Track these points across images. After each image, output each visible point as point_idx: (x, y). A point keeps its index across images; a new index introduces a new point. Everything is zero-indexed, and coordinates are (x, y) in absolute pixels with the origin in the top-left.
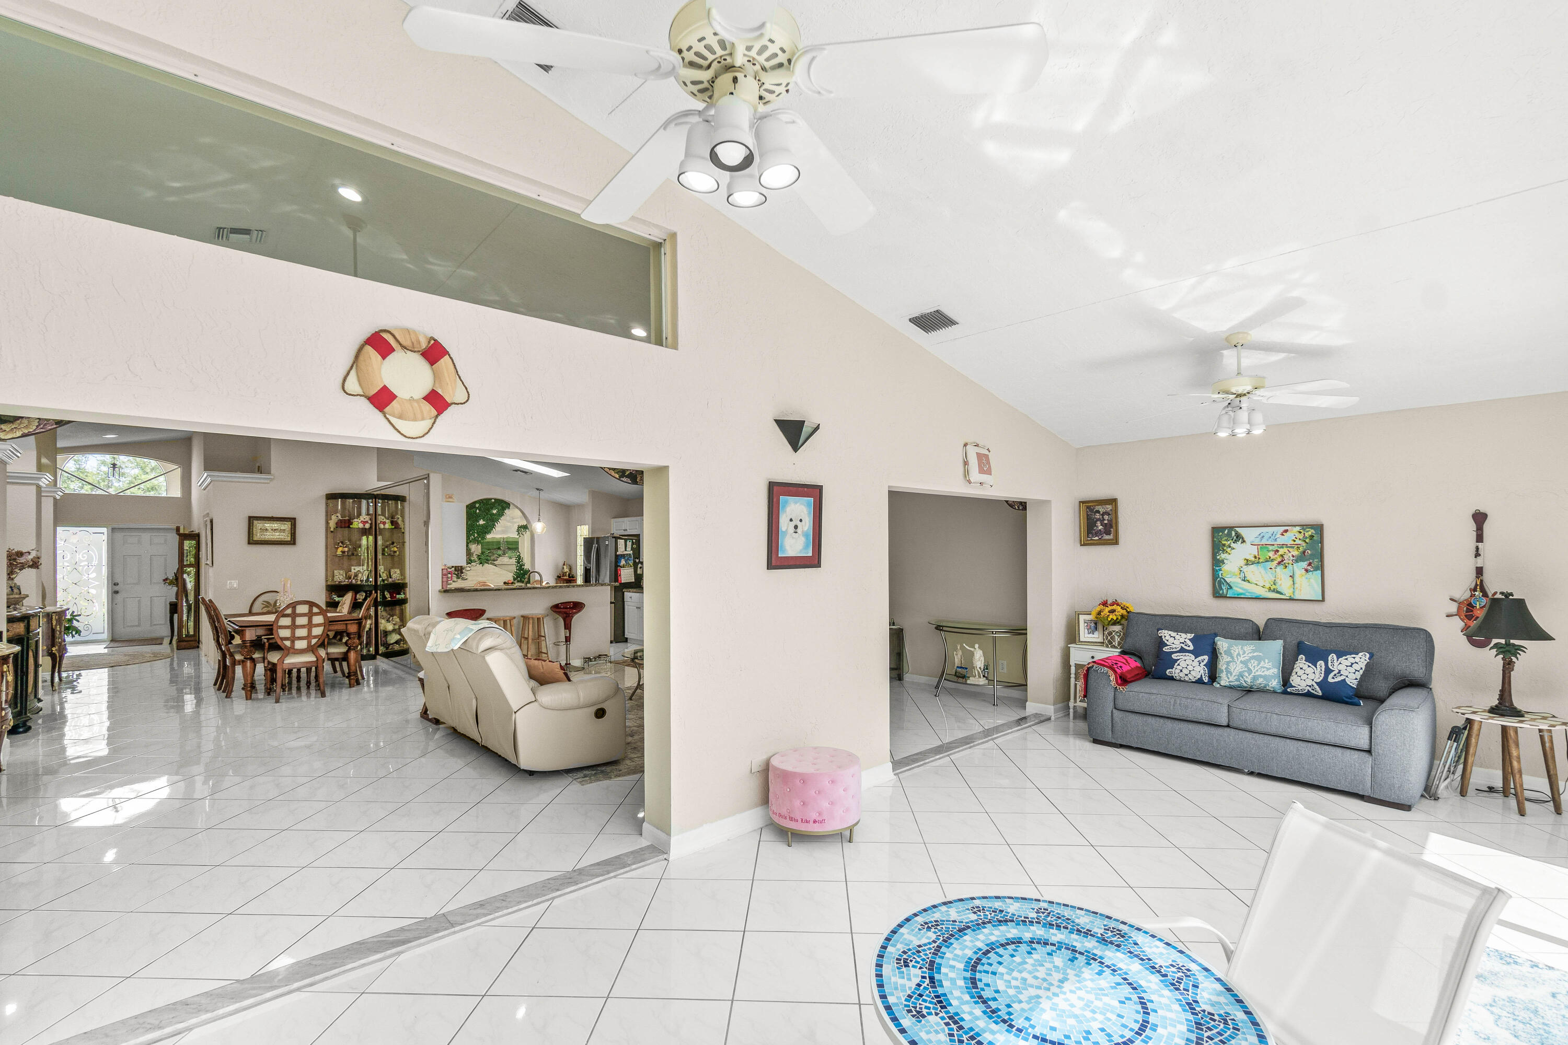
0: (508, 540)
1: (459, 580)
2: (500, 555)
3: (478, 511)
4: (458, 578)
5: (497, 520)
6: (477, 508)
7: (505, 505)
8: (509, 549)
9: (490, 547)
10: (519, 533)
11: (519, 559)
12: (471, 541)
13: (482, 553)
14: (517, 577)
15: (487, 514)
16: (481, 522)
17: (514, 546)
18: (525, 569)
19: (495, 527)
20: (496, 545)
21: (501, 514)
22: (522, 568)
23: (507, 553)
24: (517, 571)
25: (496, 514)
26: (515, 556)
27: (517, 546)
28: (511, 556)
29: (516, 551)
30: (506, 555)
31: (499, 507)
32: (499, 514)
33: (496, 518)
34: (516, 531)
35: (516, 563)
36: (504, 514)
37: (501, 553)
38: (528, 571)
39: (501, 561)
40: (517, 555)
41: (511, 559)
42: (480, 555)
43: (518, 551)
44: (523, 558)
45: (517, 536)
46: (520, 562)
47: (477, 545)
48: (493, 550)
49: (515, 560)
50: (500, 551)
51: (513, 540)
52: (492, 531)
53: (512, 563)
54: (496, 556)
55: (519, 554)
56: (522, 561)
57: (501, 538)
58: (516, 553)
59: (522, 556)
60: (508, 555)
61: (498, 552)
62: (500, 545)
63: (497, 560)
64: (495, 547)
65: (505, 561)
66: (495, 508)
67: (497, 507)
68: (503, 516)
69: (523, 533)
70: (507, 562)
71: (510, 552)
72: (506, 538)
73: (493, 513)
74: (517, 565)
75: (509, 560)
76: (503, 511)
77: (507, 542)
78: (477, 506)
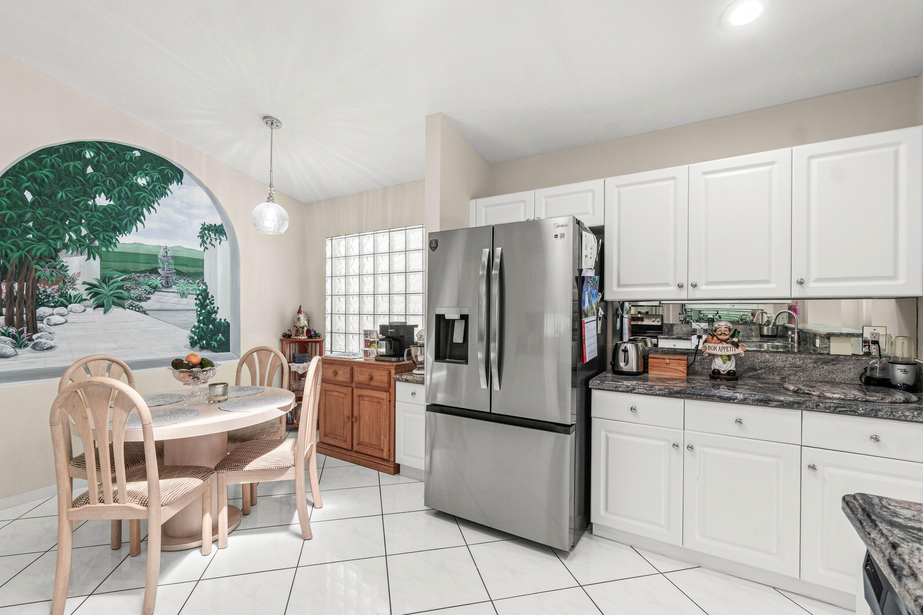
0: (177, 254)
1: (26, 354)
2: (155, 288)
3: (90, 170)
4: (19, 345)
5: (149, 205)
6: (88, 162)
7: (170, 173)
8: (179, 273)
9: (130, 266)
10: (204, 242)
11: (206, 297)
12: (66, 246)
13: (105, 279)
14: (201, 338)
15: (120, 183)
17: (191, 270)
18: (218, 320)
19: (142, 218)
20: (146, 262)
21: (159, 190)
22: (212, 318)
23: (176, 283)
24: (202, 325)
25: (144, 187)
26: (195, 290)
27: (200, 270)
28: (185, 291)
29: (198, 281)
30: (174, 288)
31: (153, 174)
32: (153, 190)
33: (144, 198)
34: (199, 235)
35: (197, 307)
36: (168, 192)
37: (161, 283)
38: (222, 324)
39: (160, 301)
40: (200, 288)
41: (186, 297)
42: (95, 282)
43: (203, 280)
44: (213, 297)
45: (201, 246)
46: (205, 304)
47: (89, 258)
48: (139, 275)
49: (196, 299)
50: (156, 278)
51: (191, 256)
52: (134, 228)
53: (188, 307)
54: (145, 290)
55: (204, 287)
56: (212, 302)
57: (161, 247)
58: (198, 283)
59: (210, 290)
60: (178, 288)
61: (153, 279)
62: (157, 263)
63: (149, 298)
64: (143, 267)
65: (170, 302)
66: (143, 174)
67: (150, 173)
68: (165, 197)
69: (213, 242)
70: (176, 305)
71: (183, 280)
72: (174, 249)
73: (137, 184)
74: (199, 311)
75: (181, 299)
76: (163, 185)
77: (174, 258)
78: (88, 156)
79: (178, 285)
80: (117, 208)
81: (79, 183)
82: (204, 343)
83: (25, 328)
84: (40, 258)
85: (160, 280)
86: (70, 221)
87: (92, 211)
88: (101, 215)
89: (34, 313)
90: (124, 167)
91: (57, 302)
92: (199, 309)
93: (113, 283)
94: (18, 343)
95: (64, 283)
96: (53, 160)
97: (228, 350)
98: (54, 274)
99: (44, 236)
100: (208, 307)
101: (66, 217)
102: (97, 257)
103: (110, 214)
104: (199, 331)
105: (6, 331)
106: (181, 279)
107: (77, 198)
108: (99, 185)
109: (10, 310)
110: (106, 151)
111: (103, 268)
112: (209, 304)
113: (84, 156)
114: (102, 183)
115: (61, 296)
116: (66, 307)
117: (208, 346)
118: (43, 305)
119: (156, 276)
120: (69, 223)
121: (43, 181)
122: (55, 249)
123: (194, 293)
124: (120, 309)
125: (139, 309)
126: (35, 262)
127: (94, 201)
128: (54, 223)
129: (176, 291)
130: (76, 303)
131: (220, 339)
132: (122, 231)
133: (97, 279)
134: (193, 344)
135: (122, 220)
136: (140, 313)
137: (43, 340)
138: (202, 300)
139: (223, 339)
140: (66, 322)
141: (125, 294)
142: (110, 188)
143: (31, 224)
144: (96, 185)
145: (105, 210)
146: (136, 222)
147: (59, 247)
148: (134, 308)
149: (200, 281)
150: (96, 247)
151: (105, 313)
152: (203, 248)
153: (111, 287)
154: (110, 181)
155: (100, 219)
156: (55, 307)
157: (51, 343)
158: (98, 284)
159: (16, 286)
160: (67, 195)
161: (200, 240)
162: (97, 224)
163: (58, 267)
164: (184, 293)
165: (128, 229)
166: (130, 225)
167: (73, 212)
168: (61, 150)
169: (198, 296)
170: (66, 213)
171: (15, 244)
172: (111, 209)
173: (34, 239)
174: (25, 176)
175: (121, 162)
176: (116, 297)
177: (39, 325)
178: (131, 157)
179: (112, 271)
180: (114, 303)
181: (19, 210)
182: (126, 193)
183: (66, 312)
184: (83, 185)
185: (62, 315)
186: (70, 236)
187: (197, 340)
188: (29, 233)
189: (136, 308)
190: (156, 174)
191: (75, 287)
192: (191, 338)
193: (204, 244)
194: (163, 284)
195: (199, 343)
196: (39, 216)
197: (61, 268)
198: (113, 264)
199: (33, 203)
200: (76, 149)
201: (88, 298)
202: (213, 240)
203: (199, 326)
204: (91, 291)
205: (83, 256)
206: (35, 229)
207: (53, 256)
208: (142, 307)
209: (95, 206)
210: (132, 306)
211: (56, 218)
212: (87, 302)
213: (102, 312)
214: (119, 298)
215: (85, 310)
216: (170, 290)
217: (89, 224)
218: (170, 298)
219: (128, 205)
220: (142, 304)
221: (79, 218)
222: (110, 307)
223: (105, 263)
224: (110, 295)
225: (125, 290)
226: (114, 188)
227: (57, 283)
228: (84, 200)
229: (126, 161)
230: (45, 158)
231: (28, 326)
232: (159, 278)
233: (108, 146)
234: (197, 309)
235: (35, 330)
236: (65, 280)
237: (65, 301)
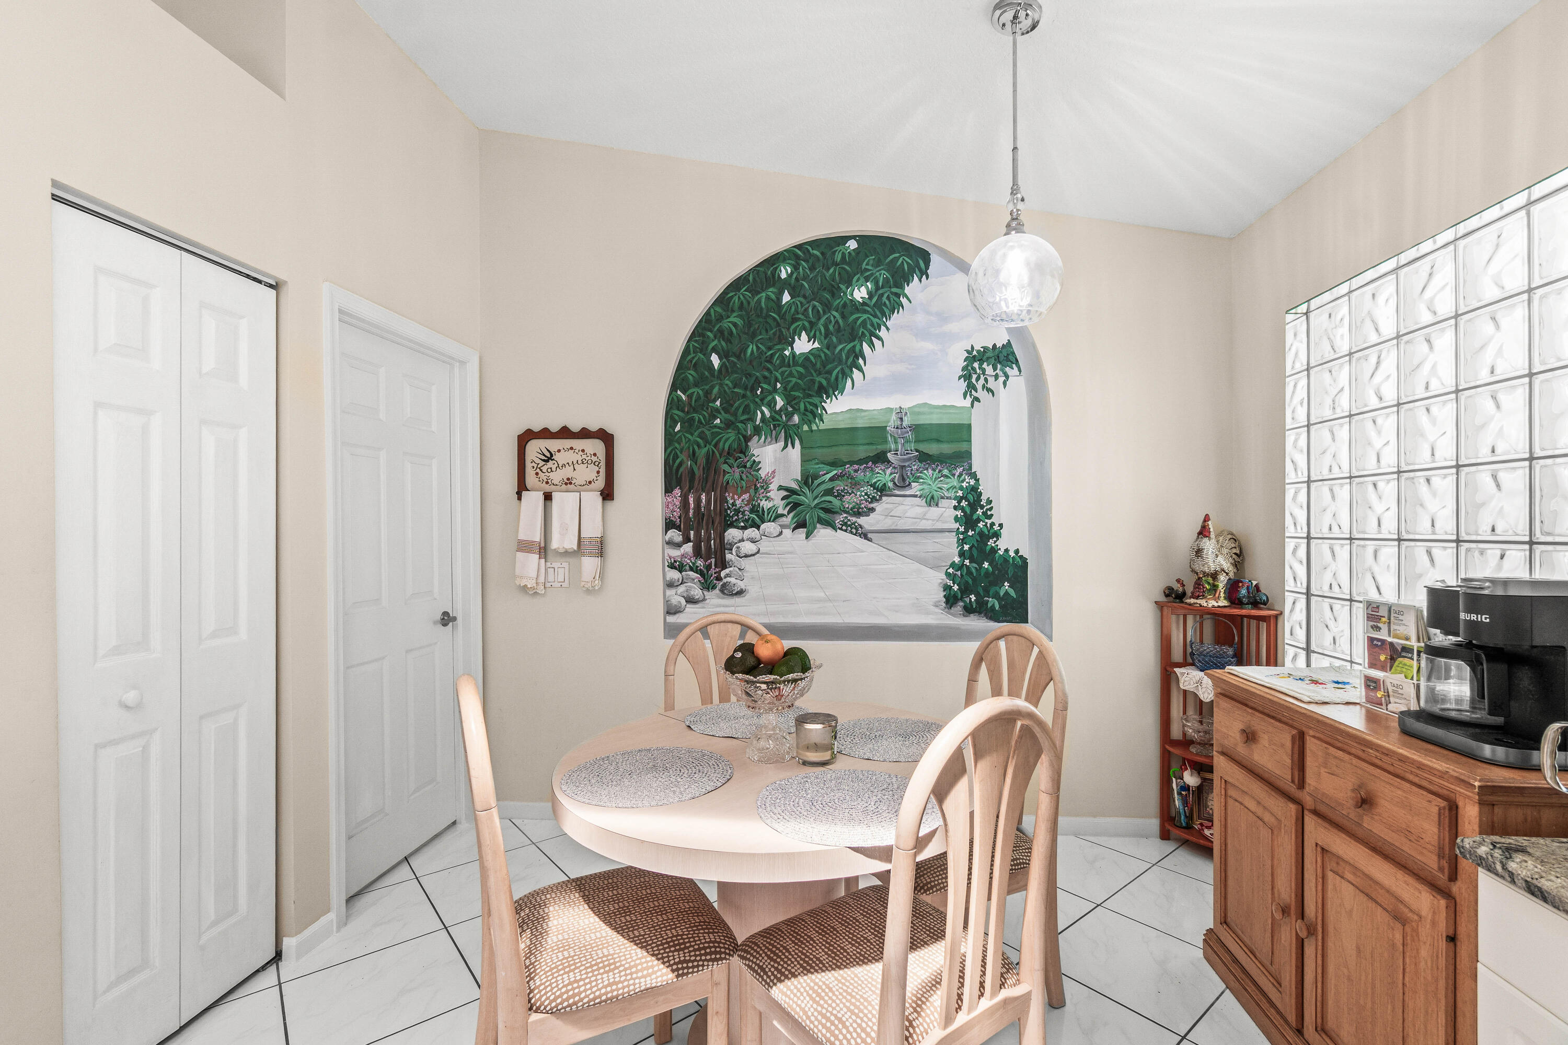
0: (924, 420)
1: (714, 599)
2: (883, 491)
3: (786, 298)
4: (707, 586)
5: (872, 334)
6: (786, 286)
7: (905, 261)
8: (925, 458)
9: (842, 453)
10: (971, 387)
11: (975, 503)
12: (757, 431)
13: (808, 479)
14: (966, 590)
15: (827, 307)
16: (803, 345)
17: (947, 448)
18: (1001, 552)
19: (861, 361)
20: (866, 441)
21: (887, 302)
22: (988, 548)
23: (919, 477)
24: (967, 562)
25: (864, 304)
26: (954, 490)
27: (963, 446)
28: (935, 493)
29: (959, 470)
30: (916, 488)
31: (878, 274)
32: (879, 305)
33: (864, 323)
34: (961, 373)
35: (957, 525)
36: (904, 300)
37: (893, 480)
38: (1011, 561)
39: (891, 514)
40: (964, 484)
41: (937, 505)
42: (794, 486)
43: (970, 468)
44: (991, 501)
45: (965, 397)
46: (975, 517)
47: (786, 446)
48: (856, 467)
49: (955, 508)
50: (884, 471)
51: (945, 421)
52: (849, 382)
53: (939, 526)
54: (866, 494)
55: (972, 482)
56: (989, 513)
57: (891, 409)
58: (960, 476)
59: (986, 491)
60: (921, 487)
61: (878, 473)
62: (886, 441)
63: (873, 510)
64: (863, 452)
65: (908, 515)
66: (862, 279)
67: (872, 275)
68: (898, 312)
69: (991, 384)
70: (919, 520)
71: (930, 471)
72: (913, 410)
73: (852, 301)
74: (963, 533)
75: (927, 508)
76: (894, 290)
77: (915, 428)
78: (784, 275)
79: (921, 480)
80: (824, 352)
81: (773, 324)
82: (973, 600)
83: (713, 560)
84: (728, 453)
85: (891, 474)
86: (762, 388)
87: (789, 366)
88: (801, 369)
89: (722, 537)
90: (832, 276)
91: (747, 521)
92: (962, 529)
93: (819, 485)
94: (706, 581)
95: (756, 489)
96: (741, 297)
97: (1026, 621)
98: (744, 477)
99: (732, 419)
100: (981, 525)
101: (758, 382)
102: (797, 443)
103: (814, 365)
104: (961, 574)
105: (694, 564)
106: (927, 469)
107: (770, 349)
108: (799, 319)
109: (698, 534)
110: (808, 256)
111: (805, 460)
112: (983, 518)
113: (779, 277)
114: (803, 314)
115: (752, 511)
116: (758, 527)
117: (980, 608)
118: (732, 525)
119: (883, 468)
120: (761, 392)
121: (731, 333)
122: (744, 437)
123: (952, 495)
124: (830, 530)
125: (857, 529)
126: (722, 460)
127: (792, 349)
128: (744, 396)
129: (918, 493)
130: (769, 521)
131: (1007, 593)
132: (831, 392)
133: (797, 480)
134: (951, 600)
135: (830, 372)
136: (859, 538)
137: (732, 580)
138: (968, 510)
139: (1012, 593)
140: (758, 552)
141: (836, 502)
142: (813, 320)
143: (718, 403)
144: (794, 320)
145: (806, 357)
146: (852, 371)
147: (749, 433)
148: (849, 528)
149: (964, 470)
150: (794, 425)
151: (807, 538)
152: (968, 400)
153: (815, 493)
154: (814, 307)
155: (801, 376)
156: (744, 528)
157: (741, 585)
158: (798, 488)
159: (703, 497)
160: (758, 347)
161: (963, 385)
162: (796, 387)
163: (748, 465)
164: (932, 497)
165: (840, 386)
166: (843, 378)
167: (766, 374)
168: (751, 278)
169: (959, 502)
170: (757, 378)
171: (702, 436)
172: (815, 356)
173: (722, 425)
174: (711, 331)
175: (828, 269)
176: (822, 509)
177: (728, 556)
178: (843, 254)
179: (817, 464)
180: (821, 521)
181: (706, 385)
182: (837, 322)
183: (758, 537)
184: (778, 325)
185: (753, 541)
186: (763, 413)
187: (959, 592)
188: (715, 418)
189: (852, 528)
190: (883, 272)
191: (768, 494)
192: (947, 588)
193: (971, 392)
194: (896, 481)
195: (962, 599)
196: (726, 388)
197: (752, 466)
198: (819, 452)
199: (719, 369)
200: (768, 269)
201: (785, 512)
202: (991, 380)
203: (963, 565)
204: (790, 500)
205: (778, 444)
206: (723, 409)
207: (744, 450)
208: (861, 527)
209: (793, 354)
210: (845, 524)
211: (746, 389)
212: (784, 519)
213: (804, 536)
214: (827, 511)
215: (781, 533)
216: (908, 492)
217: (785, 388)
218: (908, 507)
219: (840, 342)
220: (862, 521)
221: (773, 380)
222: (815, 528)
223: (808, 451)
224: (815, 507)
225: (836, 497)
226: (819, 319)
227: (747, 490)
228: (779, 350)
229: (837, 265)
230: (732, 297)
231: (715, 558)
232: (889, 471)
233: (809, 248)
234: (958, 529)
235: (723, 564)
236: (757, 485)
237: (757, 518)
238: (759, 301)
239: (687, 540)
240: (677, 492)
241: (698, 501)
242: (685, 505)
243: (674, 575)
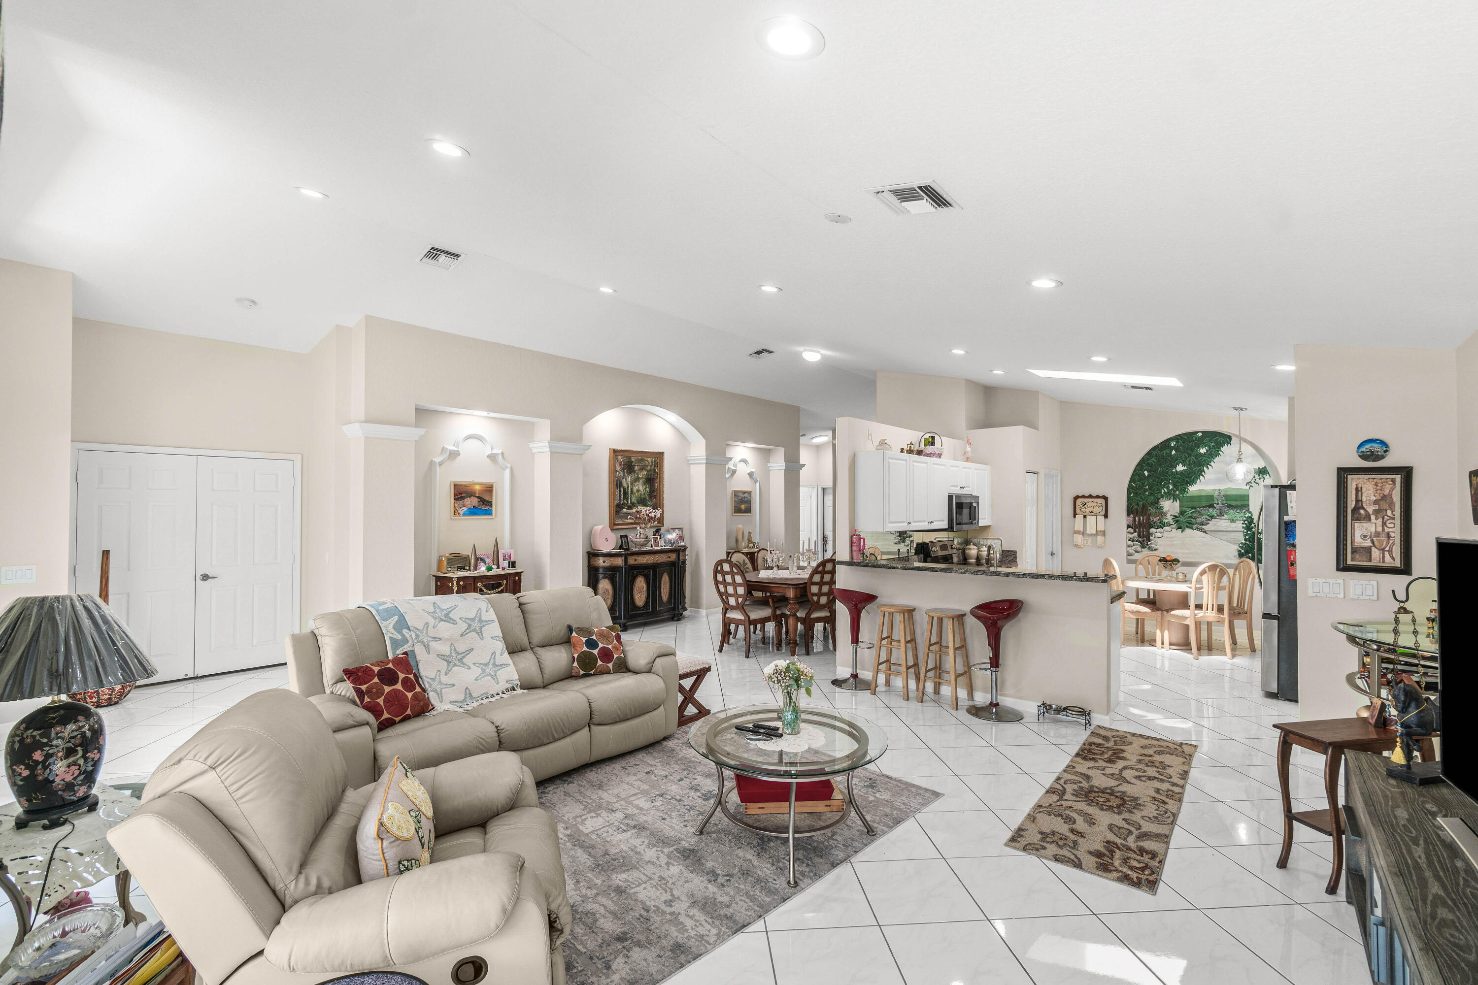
0: (1228, 493)
1: (1146, 552)
2: (1212, 517)
3: (1174, 452)
4: (1143, 547)
5: (1207, 464)
6: (1173, 448)
7: (1222, 440)
8: (1230, 506)
9: (1196, 504)
11: (1250, 523)
12: (1162, 496)
13: (1182, 513)
14: (1247, 552)
15: (1190, 455)
16: (1180, 468)
17: (1239, 503)
19: (1203, 473)
20: (1206, 500)
21: (1214, 453)
24: (1248, 542)
25: (1205, 454)
26: (1242, 517)
27: (1247, 502)
28: (1234, 518)
29: (1244, 511)
30: (1226, 516)
31: (1210, 444)
32: (1211, 455)
33: (1204, 461)
36: (1220, 453)
37: (1216, 514)
39: (1216, 525)
40: (1246, 516)
41: (1235, 523)
42: (1177, 515)
43: (1250, 510)
45: (1247, 485)
46: (1251, 527)
47: (1173, 501)
48: (1202, 509)
49: (1243, 524)
50: (1213, 510)
51: (1238, 493)
52: (1199, 480)
53: (1236, 530)
54: (1206, 518)
55: (1250, 515)
57: (1216, 490)
58: (1244, 513)
60: (1228, 516)
61: (1211, 511)
62: (1213, 500)
63: (1208, 523)
64: (1204, 504)
65: (1223, 526)
66: (1204, 447)
67: (1208, 444)
68: (1218, 456)
70: (1227, 528)
71: (1232, 511)
72: (1226, 490)
73: (1200, 453)
74: (1246, 533)
75: (1231, 524)
76: (1217, 449)
77: (1226, 496)
78: (1172, 445)
79: (1228, 514)
80: (1189, 470)
81: (1168, 461)
83: (1145, 539)
84: (1152, 504)
86: (1164, 482)
87: (1175, 475)
88: (1179, 476)
89: (1148, 531)
90: (1192, 445)
91: (1158, 526)
92: (1246, 531)
93: (1187, 515)
95: (1162, 516)
96: (1156, 452)
98: (1157, 512)
99: (1153, 492)
100: (1254, 530)
101: (1162, 480)
102: (1178, 500)
103: (1184, 475)
104: (1245, 546)
105: (1138, 540)
106: (1230, 510)
107: (1167, 470)
109: (1139, 530)
110: (1182, 439)
111: (1181, 506)
112: (1255, 528)
114: (1180, 458)
115: (1160, 523)
116: (1163, 528)
118: (1152, 527)
120: (1164, 484)
121: (1152, 464)
122: (1157, 498)
123: (1241, 519)
124: (1191, 530)
125: (1202, 530)
126: (1149, 506)
127: (1176, 469)
128: (1157, 485)
129: (1227, 518)
130: (1167, 526)
132: (1191, 484)
133: (1178, 513)
134: (1241, 555)
135: (1191, 477)
136: (1203, 533)
137: (1153, 545)
138: (1248, 524)
140: (1162, 536)
141: (1194, 521)
142: (1184, 460)
143: (1147, 487)
144: (1176, 460)
145: (1181, 472)
146: (1199, 477)
147: (1159, 497)
149: (1247, 510)
150: (1177, 495)
151: (1182, 532)
152: (1248, 486)
153: (1185, 517)
154: (1185, 455)
155: (1179, 478)
156: (1157, 528)
157: (1156, 547)
159: (1141, 518)
160: (1163, 469)
161: (1249, 482)
162: (1177, 482)
163: (1159, 508)
164: (1233, 520)
165: (1195, 482)
166: (1196, 479)
167: (1166, 478)
168: (1160, 446)
169: (1245, 522)
171: (1141, 498)
172: (1185, 472)
173: (1150, 495)
174: (1145, 464)
175: (1191, 443)
176: (1188, 523)
177: (1151, 538)
178: (1196, 438)
179: (1186, 508)
180: (1187, 527)
181: (1142, 480)
182: (1193, 460)
183: (1163, 532)
184: (1170, 461)
185: (1161, 533)
186: (1164, 491)
187: (1244, 553)
188: (1146, 492)
189: (1200, 530)
190: (1213, 443)
191: (1167, 518)
192: (1239, 551)
194: (1218, 514)
195: (1245, 555)
196: (1150, 482)
198: (1186, 504)
199: (1148, 476)
200: (1167, 443)
201: (1173, 524)
202: (1258, 480)
203: (1246, 543)
204: (1175, 520)
205: (1170, 501)
206: (1149, 489)
207: (1157, 503)
208: (1204, 529)
209: (1176, 471)
210: (1198, 528)
211: (1158, 483)
212: (1173, 526)
214: (1190, 523)
215: (1171, 531)
216: (1223, 518)
217: (1173, 483)
218: (1223, 523)
219: (1195, 467)
220: (1204, 527)
221: (1168, 480)
222: (1185, 529)
223: (1182, 503)
224: (1185, 522)
225: (1194, 519)
226: (1187, 459)
227: (1158, 516)
228: (1171, 470)
229: (1194, 441)
230: (1153, 452)
232: (1215, 511)
233: (1183, 436)
234: (1244, 531)
235: (1149, 540)
236: (1162, 514)
237: (1162, 525)
238: (1163, 454)
239: (1135, 532)
240: (1132, 516)
241: (1139, 519)
242: (1134, 520)
243: (1131, 543)
